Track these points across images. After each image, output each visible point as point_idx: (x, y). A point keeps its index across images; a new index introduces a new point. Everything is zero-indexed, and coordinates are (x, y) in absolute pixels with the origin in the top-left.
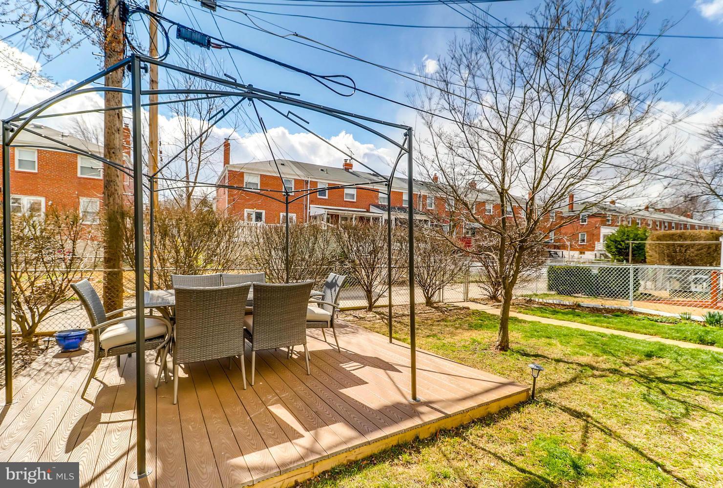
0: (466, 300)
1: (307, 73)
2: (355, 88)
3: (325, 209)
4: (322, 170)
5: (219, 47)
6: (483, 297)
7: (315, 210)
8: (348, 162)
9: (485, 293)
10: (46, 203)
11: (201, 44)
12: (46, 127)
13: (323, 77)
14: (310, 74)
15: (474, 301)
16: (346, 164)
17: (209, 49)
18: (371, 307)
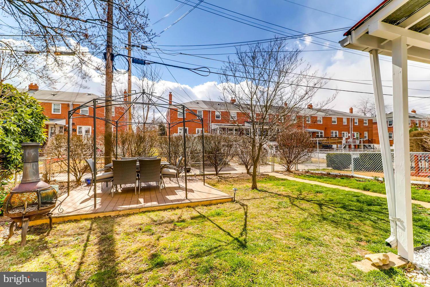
0: (273, 171)
1: (187, 69)
2: (210, 72)
3: (218, 125)
4: (219, 104)
5: (149, 64)
6: (283, 170)
7: (213, 126)
8: (233, 99)
9: (284, 168)
10: (92, 128)
11: (142, 64)
12: (92, 94)
13: (195, 69)
14: (189, 69)
15: (277, 172)
16: (232, 100)
17: (145, 65)
18: (217, 174)
